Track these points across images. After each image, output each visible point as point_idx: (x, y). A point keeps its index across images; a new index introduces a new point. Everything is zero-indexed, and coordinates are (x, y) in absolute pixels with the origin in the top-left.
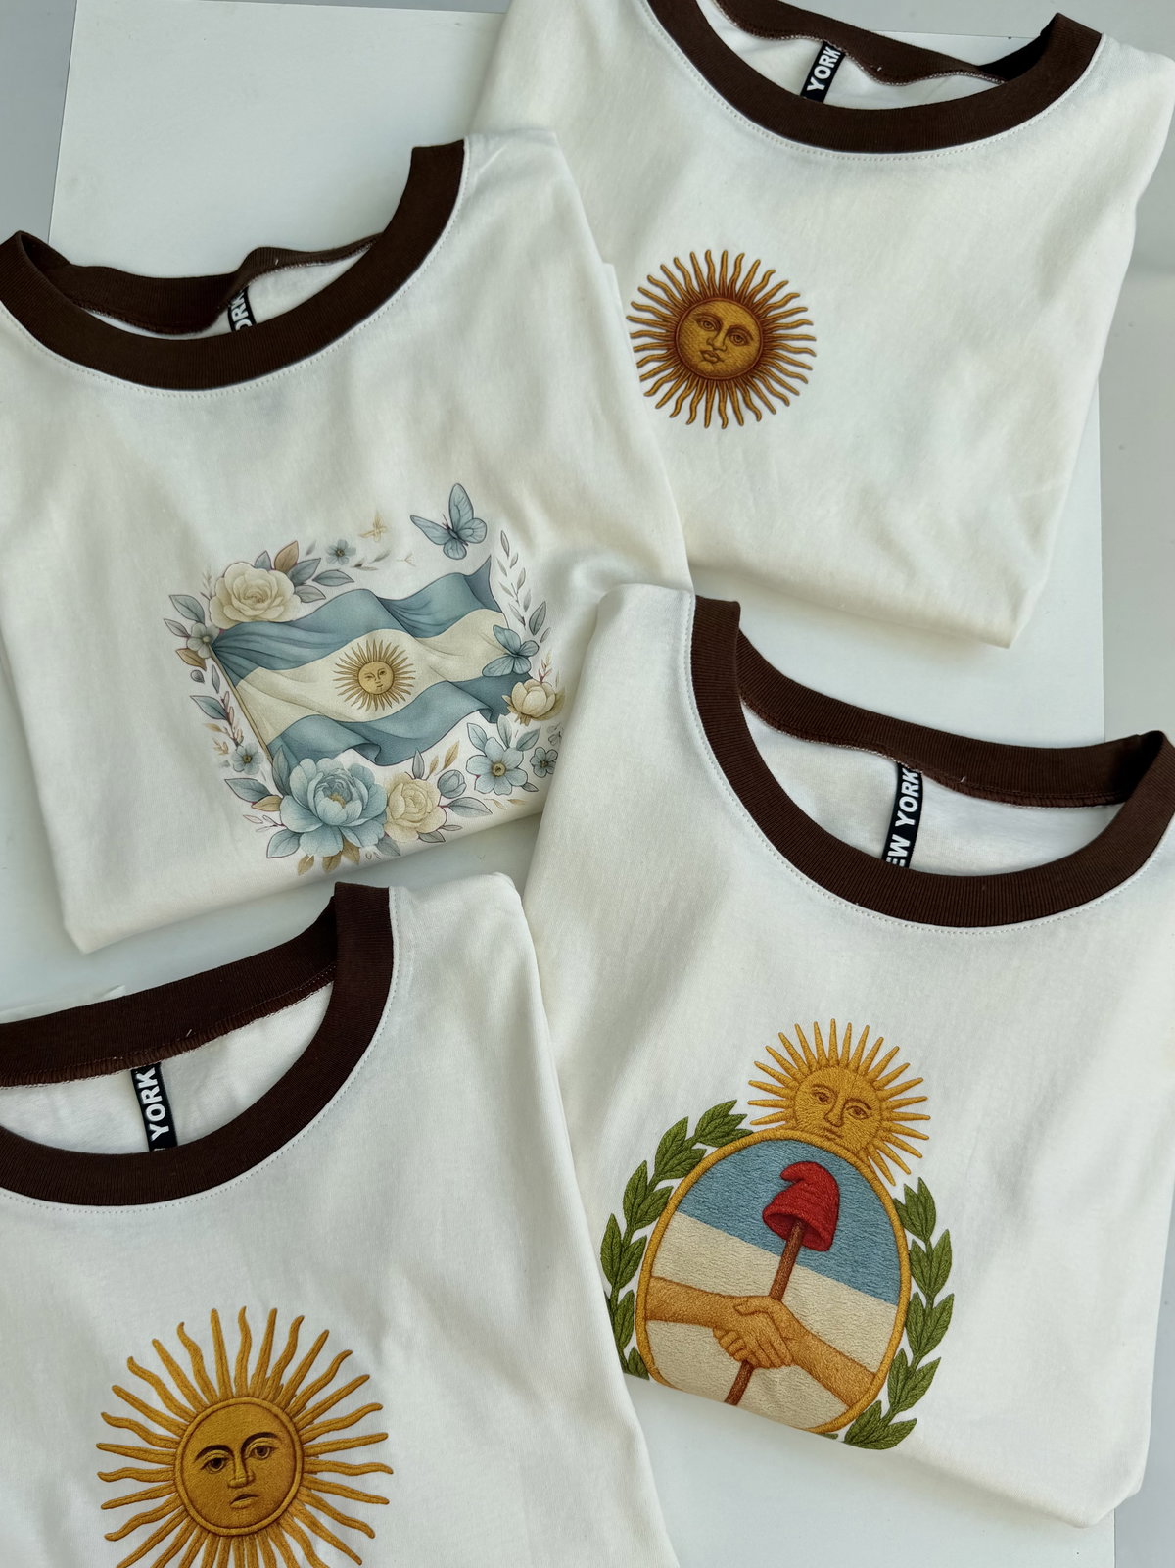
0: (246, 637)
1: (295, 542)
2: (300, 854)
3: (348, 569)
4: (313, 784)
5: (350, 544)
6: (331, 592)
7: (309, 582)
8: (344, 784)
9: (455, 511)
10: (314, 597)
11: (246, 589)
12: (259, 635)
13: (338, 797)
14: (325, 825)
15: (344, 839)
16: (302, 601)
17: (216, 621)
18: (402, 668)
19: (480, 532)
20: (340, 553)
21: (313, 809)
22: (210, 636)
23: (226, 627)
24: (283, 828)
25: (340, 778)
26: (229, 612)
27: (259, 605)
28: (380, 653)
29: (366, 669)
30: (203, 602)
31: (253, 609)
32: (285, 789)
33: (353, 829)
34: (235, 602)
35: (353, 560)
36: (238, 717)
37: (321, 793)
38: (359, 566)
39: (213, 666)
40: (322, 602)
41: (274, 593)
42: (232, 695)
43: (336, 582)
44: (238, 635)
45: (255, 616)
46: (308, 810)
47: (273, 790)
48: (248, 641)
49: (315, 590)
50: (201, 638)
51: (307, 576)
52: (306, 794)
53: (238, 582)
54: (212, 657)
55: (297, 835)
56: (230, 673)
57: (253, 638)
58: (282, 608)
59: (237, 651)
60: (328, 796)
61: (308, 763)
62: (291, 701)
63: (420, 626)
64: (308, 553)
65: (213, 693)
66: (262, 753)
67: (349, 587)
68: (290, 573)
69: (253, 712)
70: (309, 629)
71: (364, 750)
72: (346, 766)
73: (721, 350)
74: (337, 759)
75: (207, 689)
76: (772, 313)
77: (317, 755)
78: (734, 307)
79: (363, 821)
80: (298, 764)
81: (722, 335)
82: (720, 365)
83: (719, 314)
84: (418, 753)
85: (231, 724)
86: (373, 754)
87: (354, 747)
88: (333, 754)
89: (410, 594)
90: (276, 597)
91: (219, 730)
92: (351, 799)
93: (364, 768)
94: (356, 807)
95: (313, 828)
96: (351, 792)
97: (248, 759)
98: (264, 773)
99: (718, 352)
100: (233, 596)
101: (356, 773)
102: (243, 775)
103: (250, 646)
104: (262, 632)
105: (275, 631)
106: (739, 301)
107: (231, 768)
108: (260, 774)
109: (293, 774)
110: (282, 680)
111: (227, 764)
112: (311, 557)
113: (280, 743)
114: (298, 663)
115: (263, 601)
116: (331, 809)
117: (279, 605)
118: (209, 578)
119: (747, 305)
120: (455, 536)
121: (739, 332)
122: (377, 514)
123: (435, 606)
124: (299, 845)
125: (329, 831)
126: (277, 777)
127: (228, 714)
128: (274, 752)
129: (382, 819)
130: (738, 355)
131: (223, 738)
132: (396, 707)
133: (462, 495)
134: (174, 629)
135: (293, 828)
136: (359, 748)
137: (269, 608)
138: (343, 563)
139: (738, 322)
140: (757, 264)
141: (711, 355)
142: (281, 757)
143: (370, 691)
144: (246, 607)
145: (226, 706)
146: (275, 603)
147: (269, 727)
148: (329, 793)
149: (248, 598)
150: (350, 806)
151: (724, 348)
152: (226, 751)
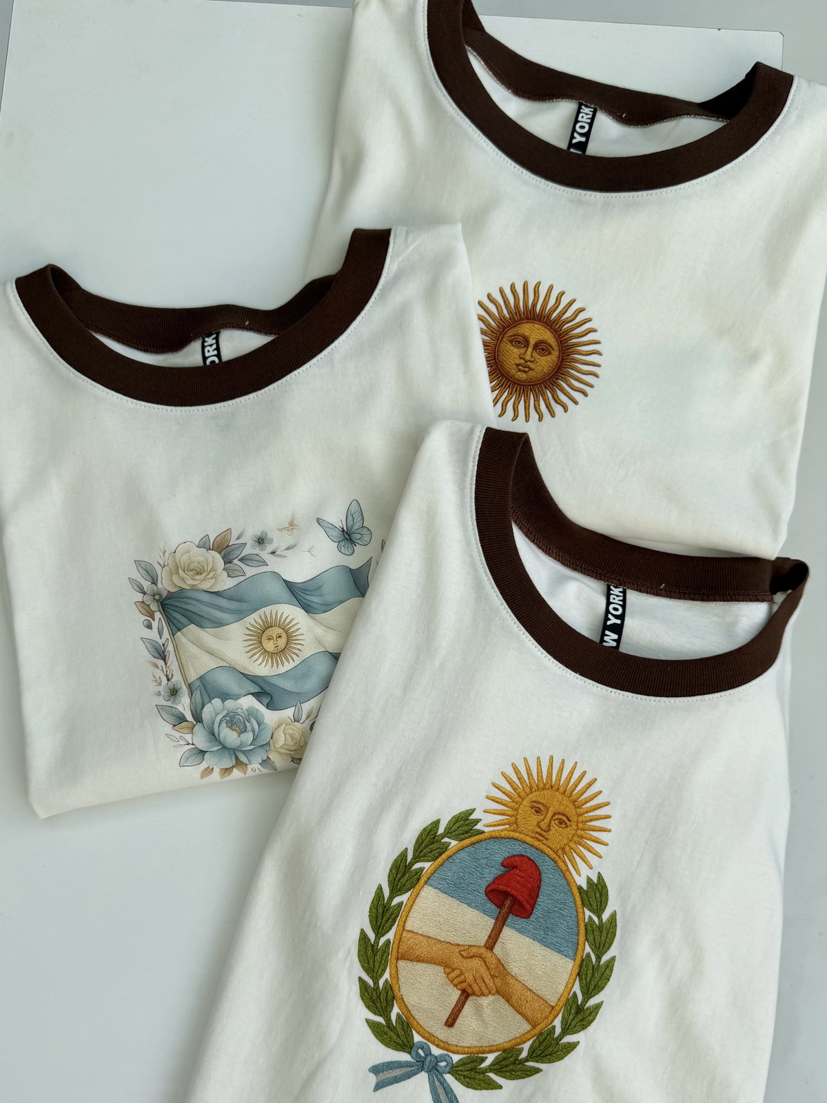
0: (185, 600)
1: (229, 530)
2: (204, 765)
3: (265, 555)
4: (220, 717)
5: (269, 536)
6: (250, 571)
7: (236, 561)
8: (242, 720)
9: (350, 518)
10: (238, 573)
11: (190, 563)
12: (195, 599)
13: (236, 728)
14: (224, 747)
15: (237, 758)
16: (229, 576)
17: (166, 585)
18: (295, 636)
19: (367, 538)
20: (261, 541)
21: (217, 735)
22: (160, 595)
23: (172, 590)
24: (194, 746)
25: (239, 715)
26: (175, 579)
27: (197, 577)
28: (280, 621)
29: (269, 632)
30: (158, 569)
31: (194, 580)
32: (198, 718)
33: (244, 752)
34: (181, 572)
35: (270, 548)
36: (172, 658)
37: (224, 724)
38: (273, 553)
39: (160, 618)
40: (243, 578)
41: (209, 568)
42: (170, 642)
43: (255, 563)
44: (180, 598)
45: (194, 585)
46: (213, 735)
47: (189, 717)
48: (186, 603)
49: (239, 568)
50: (154, 595)
51: (236, 556)
52: (213, 724)
53: (185, 557)
54: (160, 611)
55: (203, 752)
56: (171, 625)
57: (190, 601)
58: (213, 580)
59: (178, 609)
60: (229, 727)
61: (217, 702)
62: (210, 653)
63: (312, 604)
64: (238, 539)
65: (157, 639)
66: (185, 689)
67: (265, 569)
68: (223, 553)
69: (183, 657)
70: (230, 599)
71: (259, 696)
72: (245, 706)
73: (531, 361)
74: (238, 701)
75: (153, 634)
76: (566, 326)
77: (225, 696)
78: (537, 326)
79: (252, 747)
80: (210, 702)
81: (530, 350)
82: (531, 373)
83: (527, 334)
84: (299, 703)
85: (166, 664)
86: (266, 701)
87: (252, 694)
88: (236, 697)
89: (308, 579)
90: (210, 572)
91: (157, 667)
92: (245, 731)
93: (257, 710)
94: (248, 737)
95: (216, 749)
96: (246, 726)
97: (174, 692)
98: (184, 705)
99: (528, 363)
100: (180, 568)
101: (251, 713)
102: (169, 703)
103: (188, 607)
104: (198, 598)
105: (206, 598)
106: (540, 321)
107: (161, 697)
108: (181, 705)
109: (205, 709)
110: (207, 636)
111: (159, 694)
112: (239, 541)
113: (198, 683)
114: (219, 624)
115: (201, 574)
116: (230, 736)
117: (211, 578)
118: (165, 552)
119: (546, 323)
120: (347, 537)
121: (543, 346)
122: (293, 516)
123: (325, 590)
124: (203, 759)
125: (226, 752)
126: (193, 709)
127: (165, 656)
128: (193, 689)
129: (267, 748)
130: (544, 364)
131: (159, 673)
132: (288, 666)
133: (357, 508)
134: (135, 586)
135: (201, 747)
136: (257, 695)
137: (204, 579)
138: (262, 550)
139: (541, 338)
140: (551, 288)
141: (524, 367)
142: (198, 694)
143: (268, 650)
144: (188, 578)
145: (165, 649)
146: (209, 577)
147: (192, 671)
148: (230, 725)
149: (191, 570)
150: (244, 736)
151: (533, 360)
152: (160, 684)
